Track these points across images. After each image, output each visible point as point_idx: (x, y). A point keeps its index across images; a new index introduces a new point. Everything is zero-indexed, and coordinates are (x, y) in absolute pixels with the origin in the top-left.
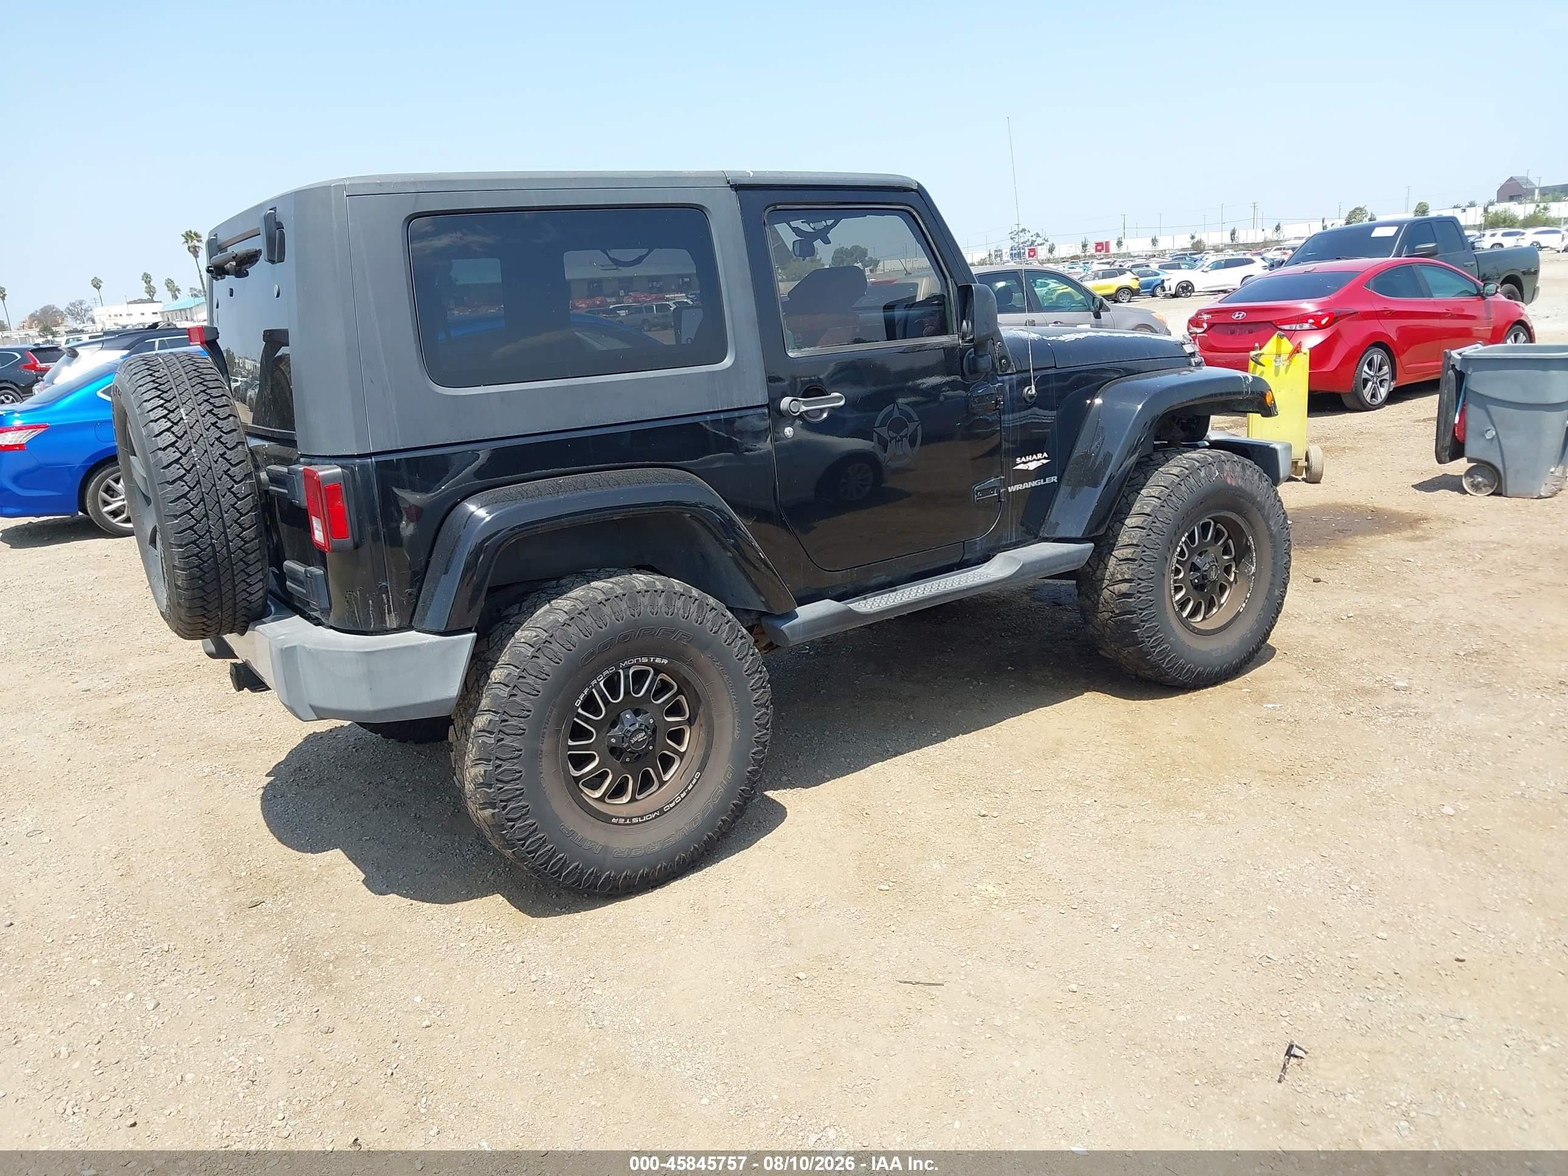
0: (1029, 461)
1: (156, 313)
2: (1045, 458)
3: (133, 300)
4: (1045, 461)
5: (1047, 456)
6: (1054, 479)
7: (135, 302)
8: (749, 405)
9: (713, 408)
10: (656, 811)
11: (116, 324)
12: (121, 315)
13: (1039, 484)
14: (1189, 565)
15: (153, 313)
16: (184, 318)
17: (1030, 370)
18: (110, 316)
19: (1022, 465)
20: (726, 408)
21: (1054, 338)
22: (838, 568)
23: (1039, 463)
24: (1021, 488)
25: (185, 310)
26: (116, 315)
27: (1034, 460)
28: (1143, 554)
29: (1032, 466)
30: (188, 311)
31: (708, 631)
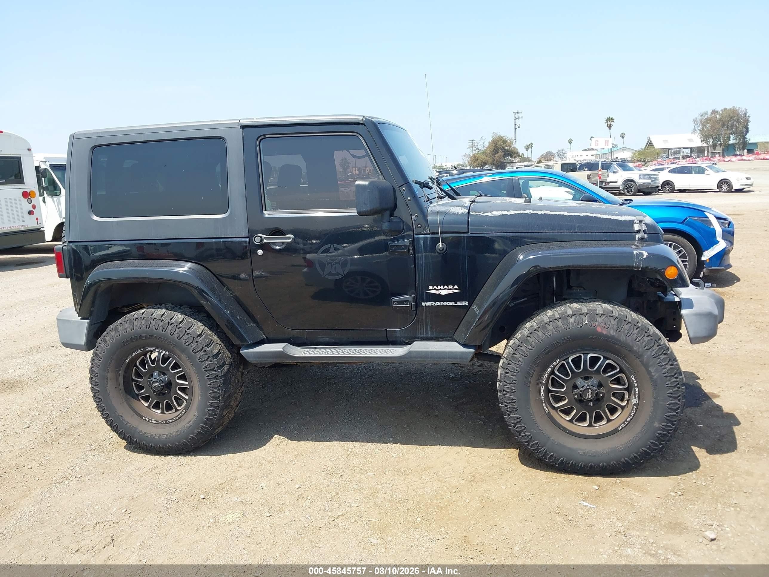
0: (440, 289)
1: (593, 155)
2: (456, 289)
3: (585, 149)
4: (456, 291)
5: (457, 288)
6: (466, 303)
7: (586, 150)
8: (237, 236)
9: (216, 236)
10: (164, 421)
11: (575, 160)
12: (577, 156)
13: (451, 304)
14: (571, 384)
15: (592, 155)
16: (605, 158)
17: (439, 233)
18: (573, 156)
19: (434, 291)
20: (224, 237)
21: (481, 214)
22: (293, 328)
23: (451, 292)
24: (433, 305)
25: (606, 154)
26: (575, 156)
27: (445, 289)
28: (509, 365)
29: (444, 292)
30: (607, 154)
31: (184, 344)
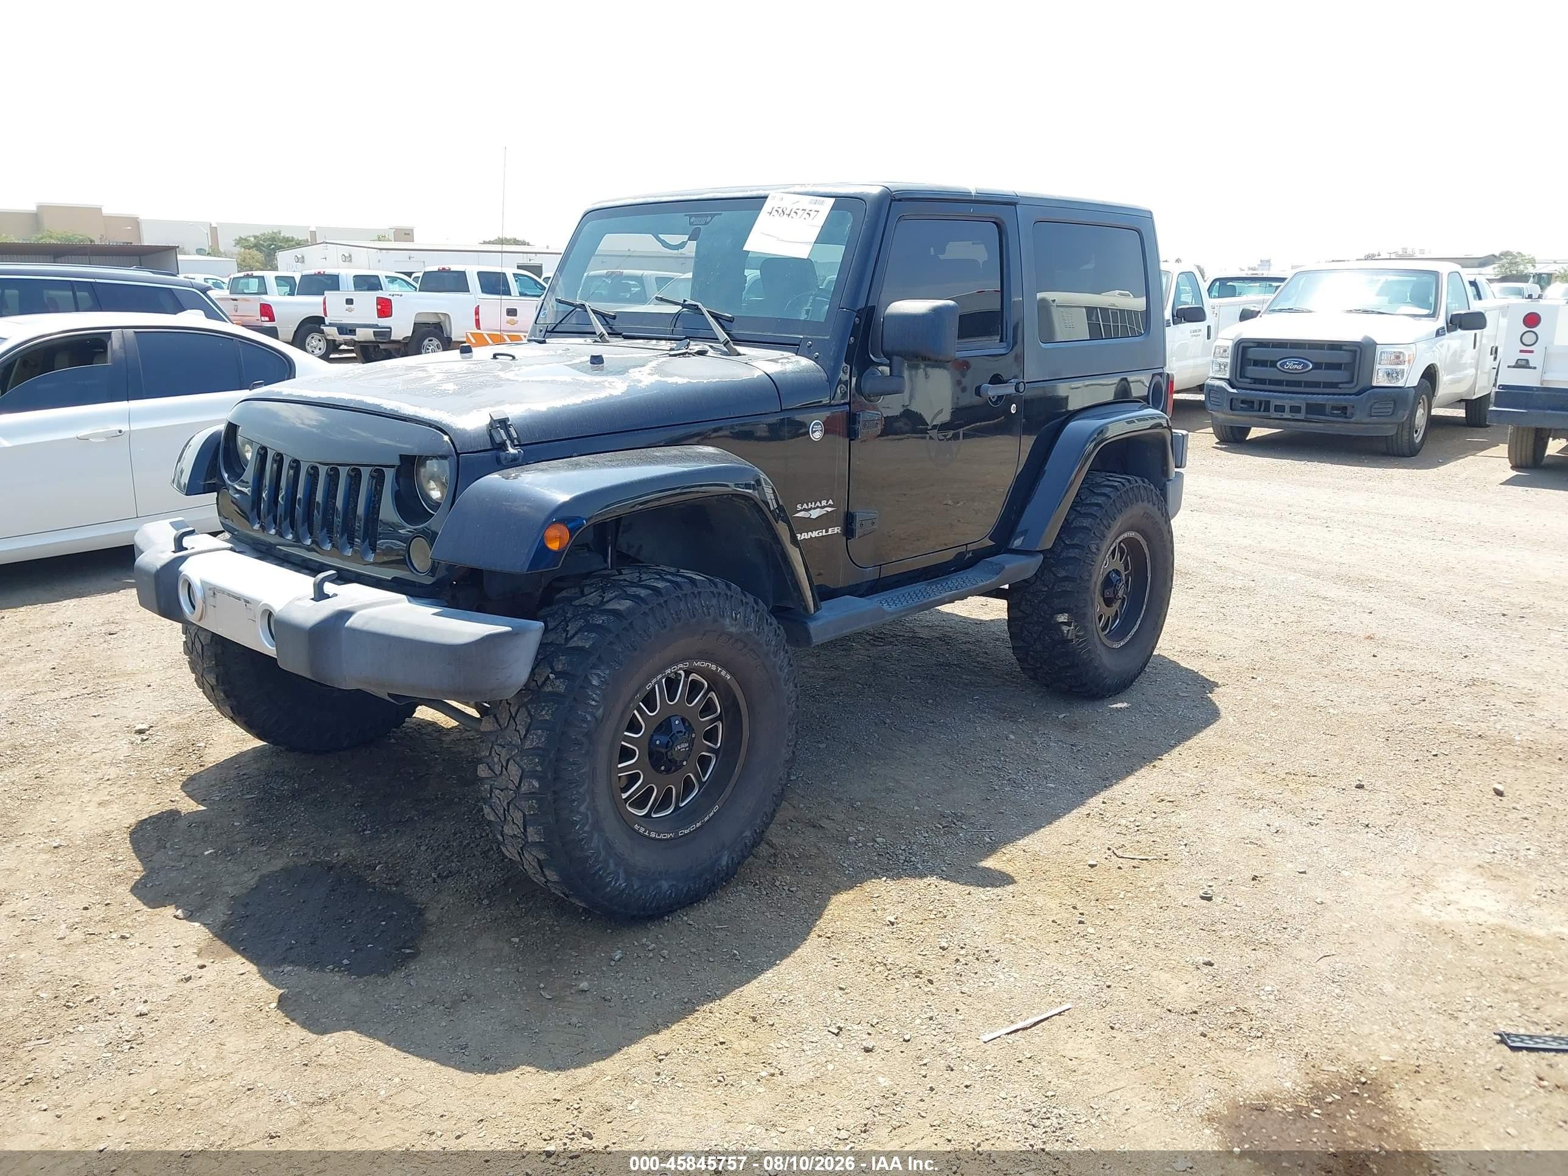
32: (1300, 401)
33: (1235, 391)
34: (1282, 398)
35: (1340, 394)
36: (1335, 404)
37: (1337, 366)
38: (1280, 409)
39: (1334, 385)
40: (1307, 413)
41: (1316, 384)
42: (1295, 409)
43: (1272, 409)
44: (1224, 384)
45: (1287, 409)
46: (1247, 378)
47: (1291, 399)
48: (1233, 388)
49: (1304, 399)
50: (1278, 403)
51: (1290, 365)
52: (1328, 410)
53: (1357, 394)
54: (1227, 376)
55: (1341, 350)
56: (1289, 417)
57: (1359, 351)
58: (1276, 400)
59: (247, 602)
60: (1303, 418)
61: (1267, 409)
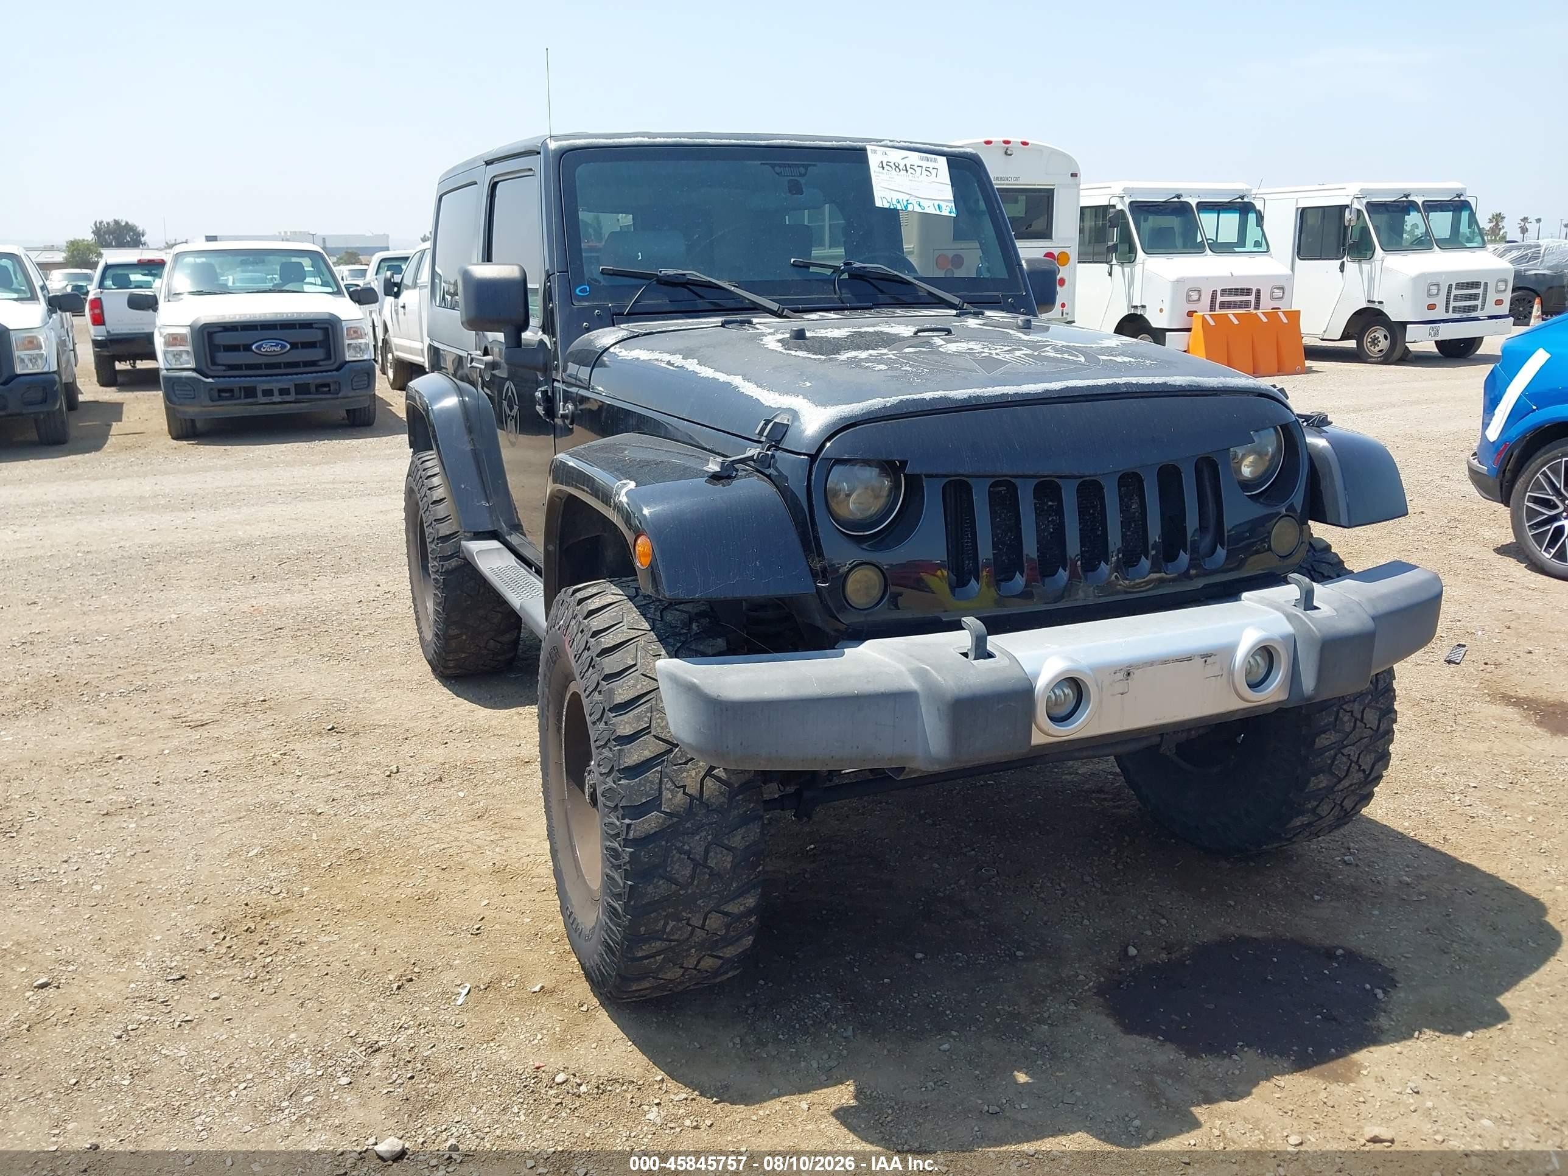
32: (287, 382)
33: (210, 380)
34: (269, 382)
35: (322, 372)
36: (318, 381)
37: (312, 345)
38: (268, 393)
39: (314, 363)
40: (296, 394)
41: (295, 365)
42: (283, 392)
43: (259, 394)
44: (194, 374)
45: (276, 393)
46: (219, 365)
47: (277, 381)
48: (207, 378)
49: (291, 380)
50: (266, 387)
51: (268, 347)
52: (313, 389)
53: (337, 370)
54: (192, 365)
55: (312, 328)
56: (279, 400)
57: (330, 327)
58: (262, 384)
59: (1206, 656)
60: (293, 399)
61: (255, 395)
